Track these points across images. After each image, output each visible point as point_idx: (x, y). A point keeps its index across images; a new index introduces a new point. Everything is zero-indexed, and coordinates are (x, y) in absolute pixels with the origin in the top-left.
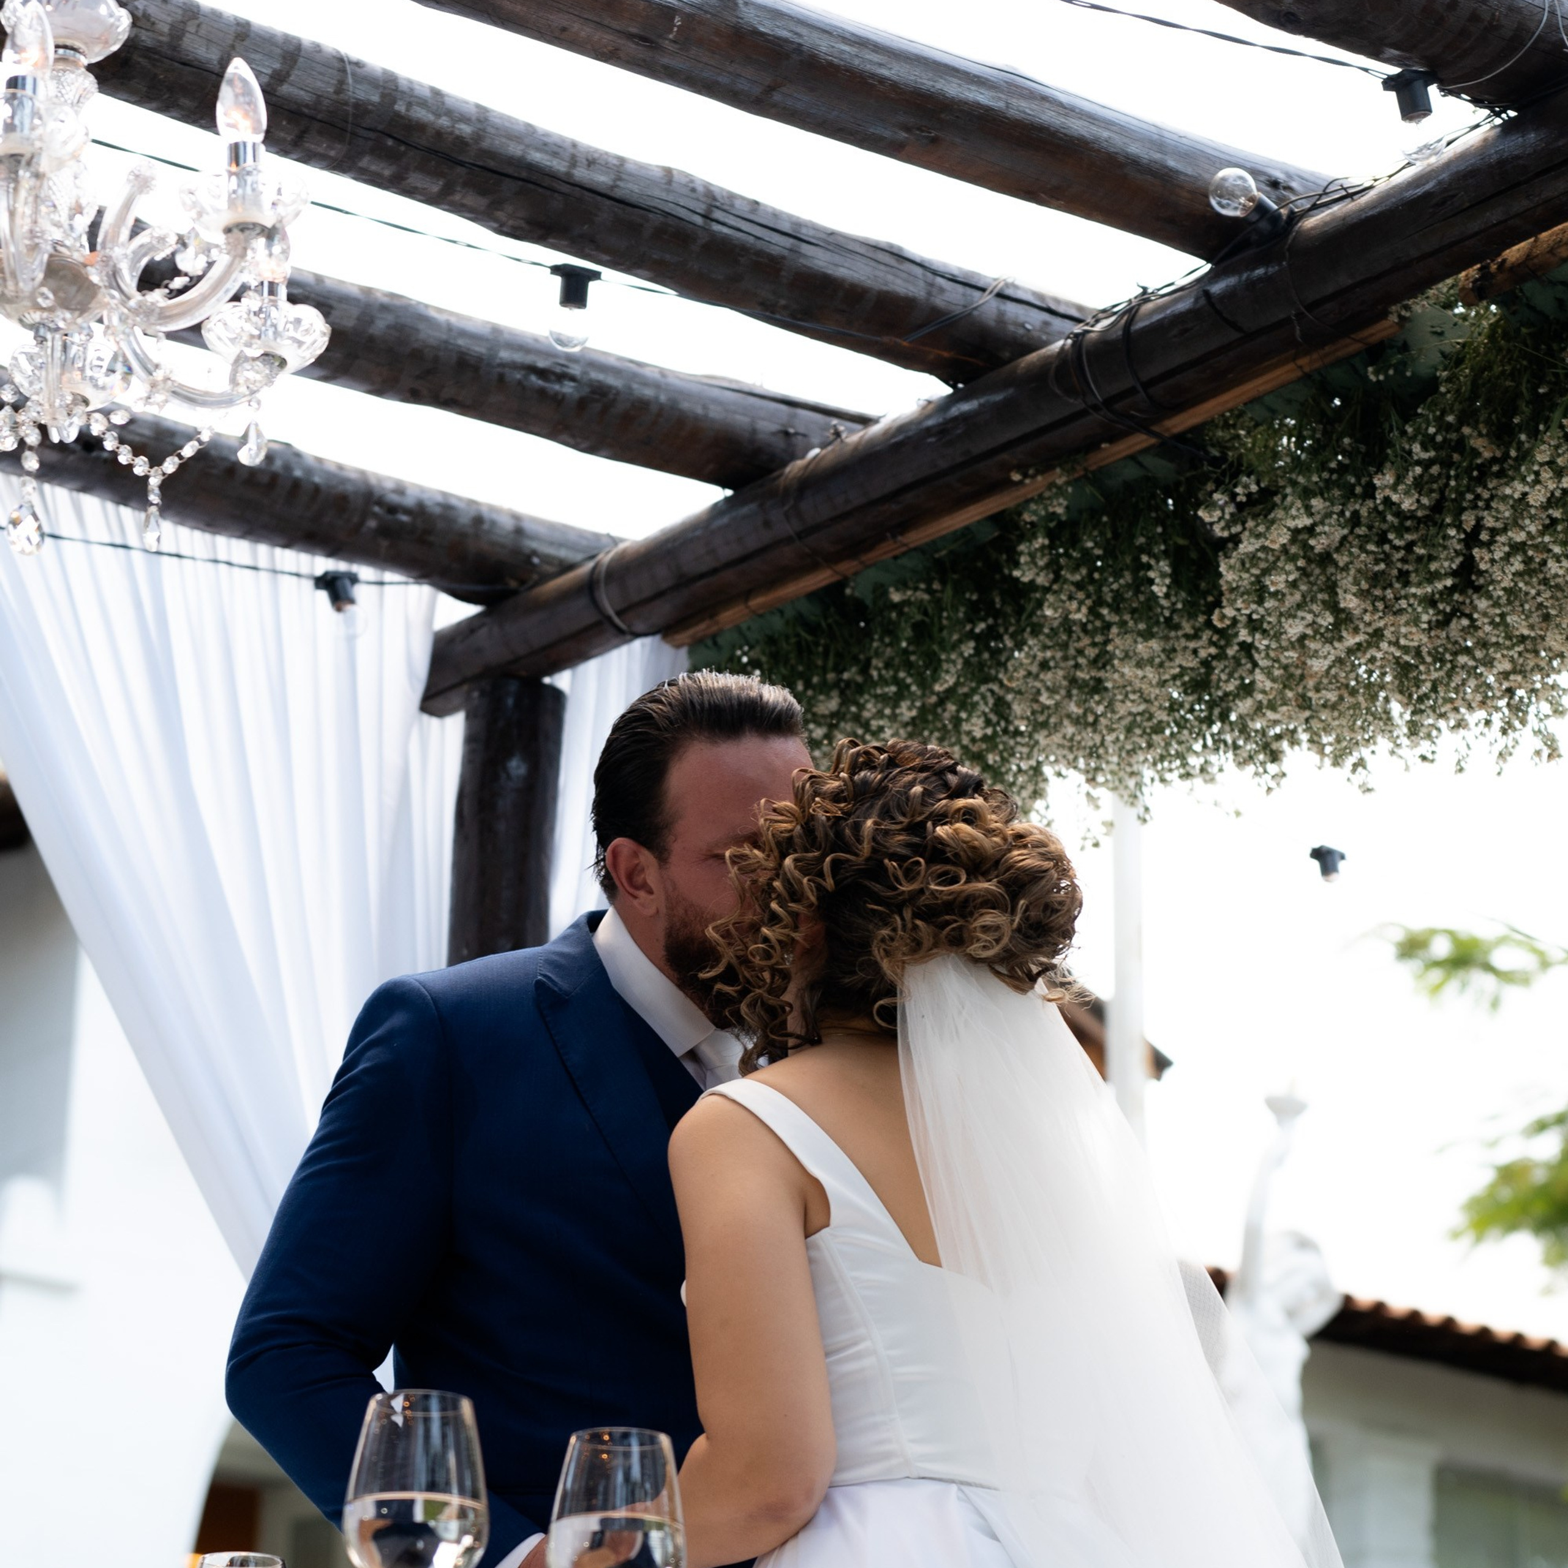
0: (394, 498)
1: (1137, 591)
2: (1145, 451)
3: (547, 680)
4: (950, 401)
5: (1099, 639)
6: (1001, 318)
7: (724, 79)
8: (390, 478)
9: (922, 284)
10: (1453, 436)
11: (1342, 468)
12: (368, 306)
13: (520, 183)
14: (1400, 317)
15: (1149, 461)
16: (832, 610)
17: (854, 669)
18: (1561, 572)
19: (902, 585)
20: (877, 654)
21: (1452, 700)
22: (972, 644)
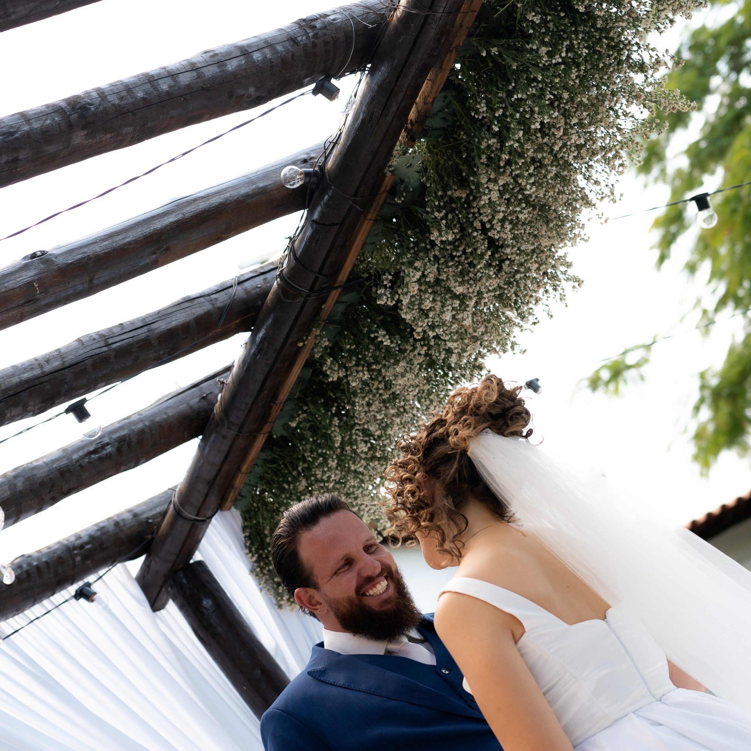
0: (79, 542)
1: (380, 350)
2: (340, 296)
3: (192, 561)
4: (253, 337)
5: (380, 379)
6: (246, 291)
7: (71, 292)
8: (70, 536)
9: (207, 303)
10: (446, 198)
11: (416, 244)
12: (9, 481)
13: (28, 390)
14: (390, 172)
15: (344, 298)
16: (274, 448)
17: (301, 464)
18: (526, 216)
19: (292, 418)
20: (304, 451)
21: (526, 295)
22: (336, 419)
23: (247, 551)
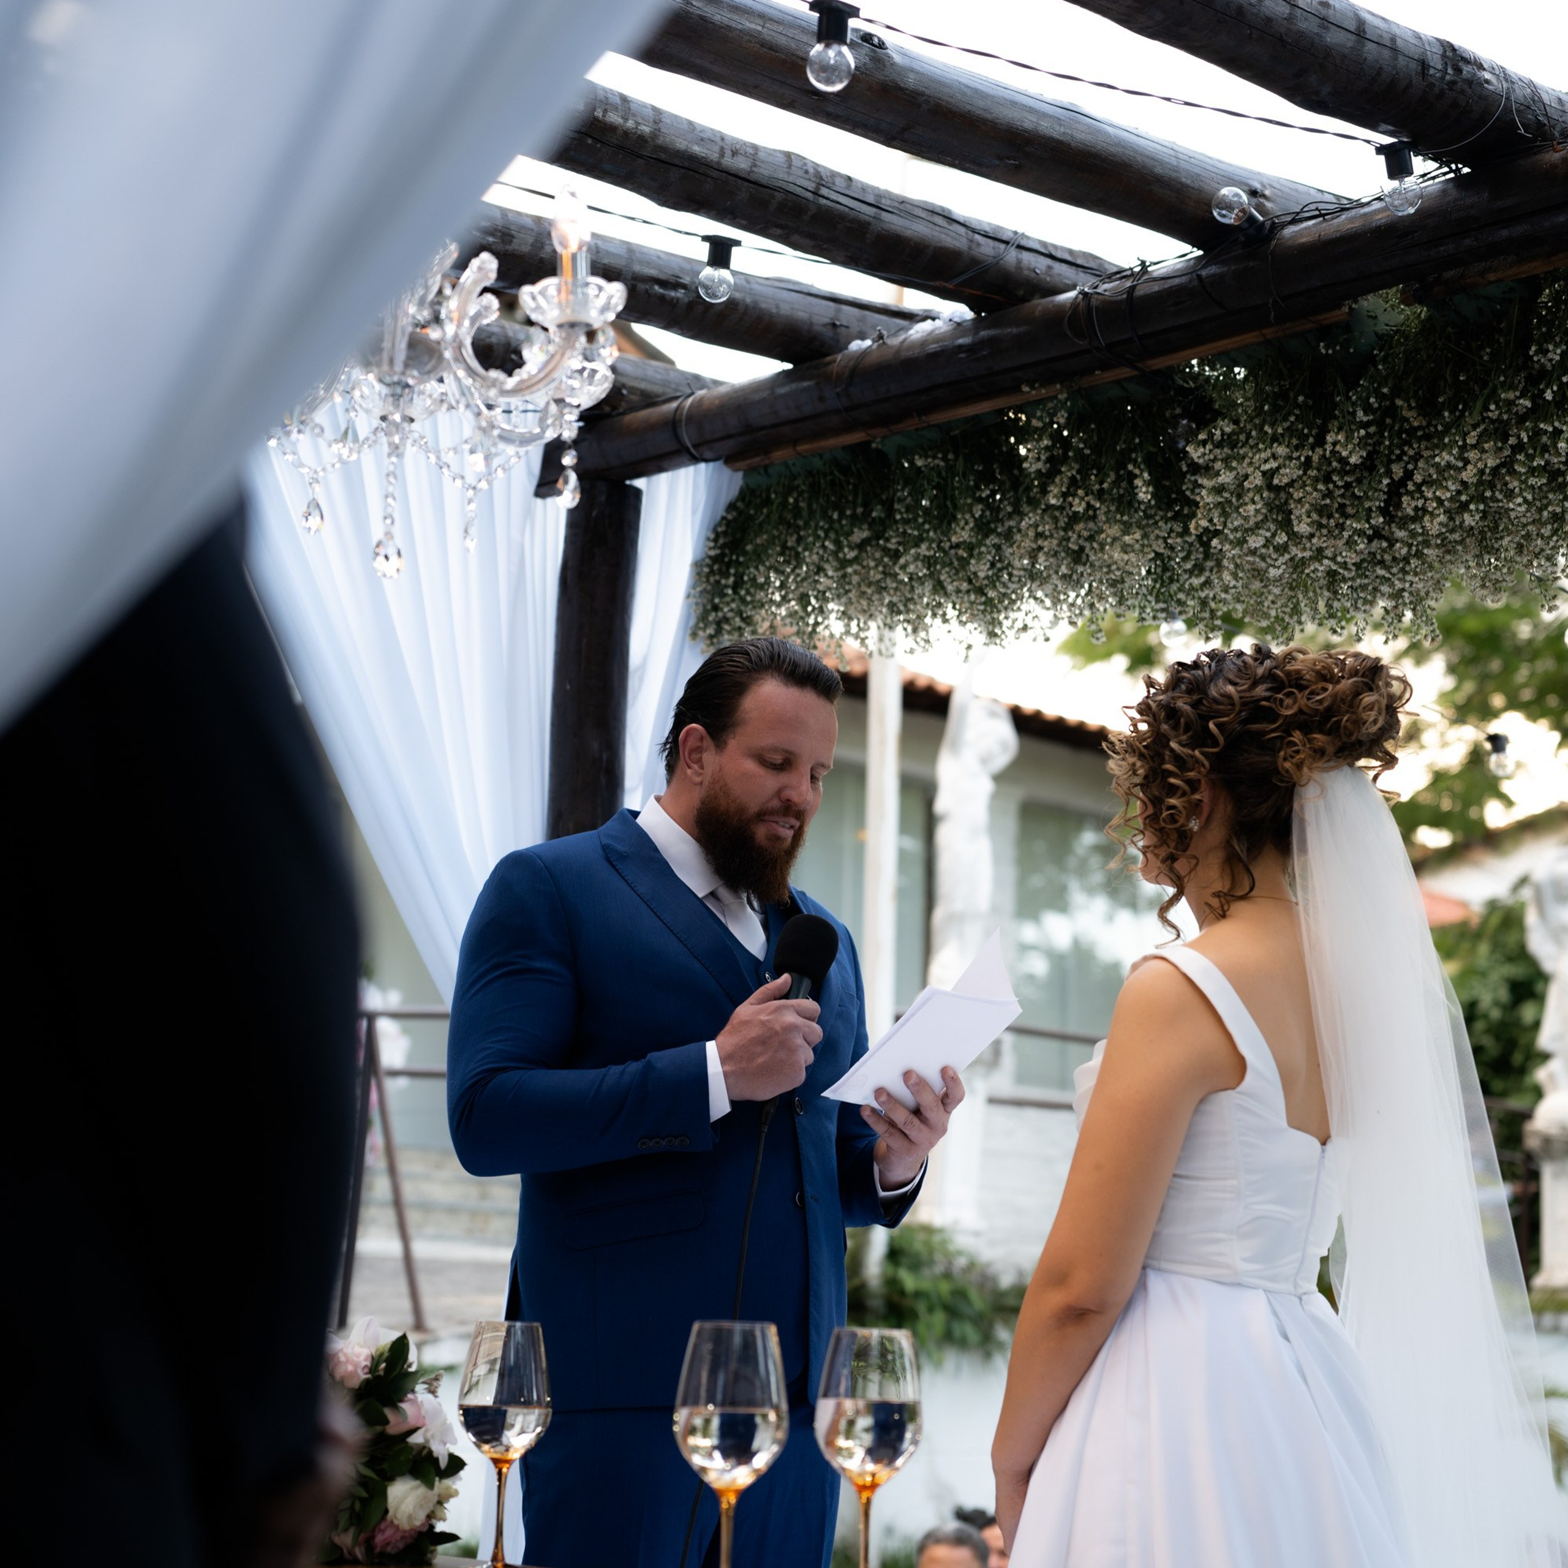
2: (1127, 379)
4: (973, 323)
6: (1019, 263)
9: (965, 241)
10: (1388, 405)
13: (683, 171)
14: (1350, 307)
15: (1132, 387)
16: (861, 458)
19: (924, 453)
20: (900, 500)
23: (712, 536)
